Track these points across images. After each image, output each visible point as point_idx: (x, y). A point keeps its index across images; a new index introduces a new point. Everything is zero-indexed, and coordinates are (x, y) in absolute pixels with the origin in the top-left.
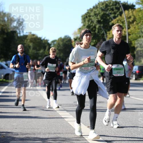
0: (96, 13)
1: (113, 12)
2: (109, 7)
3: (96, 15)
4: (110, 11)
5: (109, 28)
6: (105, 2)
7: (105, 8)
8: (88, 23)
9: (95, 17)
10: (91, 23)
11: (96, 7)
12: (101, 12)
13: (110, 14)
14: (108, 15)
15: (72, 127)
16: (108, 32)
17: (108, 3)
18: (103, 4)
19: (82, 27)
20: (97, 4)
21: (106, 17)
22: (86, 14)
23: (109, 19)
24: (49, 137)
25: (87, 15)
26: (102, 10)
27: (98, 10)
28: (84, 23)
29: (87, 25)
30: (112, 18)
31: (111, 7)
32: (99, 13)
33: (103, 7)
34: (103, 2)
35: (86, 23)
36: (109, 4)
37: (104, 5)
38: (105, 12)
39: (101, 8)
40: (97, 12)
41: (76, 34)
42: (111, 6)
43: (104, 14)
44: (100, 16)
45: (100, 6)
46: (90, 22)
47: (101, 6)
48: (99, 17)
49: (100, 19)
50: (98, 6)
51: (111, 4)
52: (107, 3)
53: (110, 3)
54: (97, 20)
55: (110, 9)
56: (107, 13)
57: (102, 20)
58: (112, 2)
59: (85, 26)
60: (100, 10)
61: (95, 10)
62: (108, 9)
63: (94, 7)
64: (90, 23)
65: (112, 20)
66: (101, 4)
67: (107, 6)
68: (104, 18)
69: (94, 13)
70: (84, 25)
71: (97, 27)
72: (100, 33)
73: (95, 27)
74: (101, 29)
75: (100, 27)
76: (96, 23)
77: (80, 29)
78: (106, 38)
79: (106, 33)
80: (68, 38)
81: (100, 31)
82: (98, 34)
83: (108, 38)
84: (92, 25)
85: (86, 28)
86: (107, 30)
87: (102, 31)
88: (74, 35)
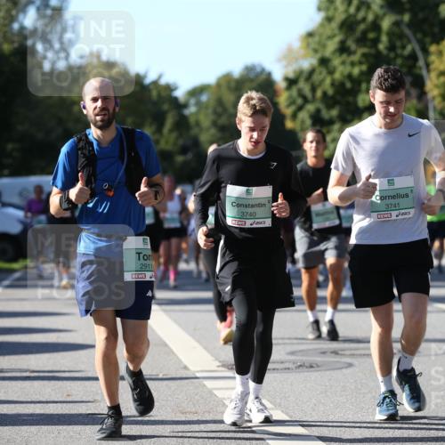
5: (436, 29)
8: (346, 11)
10: (358, 9)
16: (433, 48)
19: (322, 25)
28: (327, 9)
29: (340, 17)
35: (336, 9)
59: (335, 25)
64: (352, 10)
70: (329, 19)
71: (386, 24)
72: (399, 51)
73: (376, 26)
74: (401, 36)
75: (397, 24)
76: (382, 7)
77: (310, 35)
78: (424, 72)
79: (426, 52)
80: (258, 75)
81: (398, 44)
82: (392, 55)
83: (433, 75)
84: (364, 19)
85: (337, 31)
86: (428, 40)
87: (409, 42)
88: (284, 63)
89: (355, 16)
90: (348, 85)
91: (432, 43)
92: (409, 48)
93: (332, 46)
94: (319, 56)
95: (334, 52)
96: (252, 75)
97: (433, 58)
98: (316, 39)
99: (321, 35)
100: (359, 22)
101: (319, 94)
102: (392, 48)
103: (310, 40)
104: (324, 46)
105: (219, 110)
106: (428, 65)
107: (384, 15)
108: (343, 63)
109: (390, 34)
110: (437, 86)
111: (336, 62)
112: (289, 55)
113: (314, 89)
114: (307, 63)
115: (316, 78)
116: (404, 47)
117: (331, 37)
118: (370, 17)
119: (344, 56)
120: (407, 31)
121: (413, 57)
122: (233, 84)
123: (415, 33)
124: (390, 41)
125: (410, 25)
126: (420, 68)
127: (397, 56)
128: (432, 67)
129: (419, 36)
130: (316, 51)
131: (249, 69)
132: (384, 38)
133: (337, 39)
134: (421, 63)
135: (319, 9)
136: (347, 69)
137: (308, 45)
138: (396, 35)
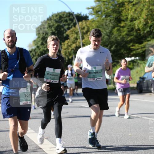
0: (50, 25)
1: (66, 23)
2: (63, 19)
3: (51, 27)
4: (64, 22)
5: (63, 39)
6: (58, 14)
7: (59, 20)
8: (43, 35)
9: (49, 29)
10: (45, 35)
11: (49, 19)
12: (55, 23)
13: (64, 26)
14: (62, 27)
16: (63, 43)
17: (62, 14)
18: (56, 16)
19: (37, 39)
20: (51, 16)
21: (60, 29)
22: (40, 26)
23: (64, 30)
24: (7, 150)
26: (56, 22)
27: (52, 22)
28: (38, 35)
29: (41, 37)
30: (66, 29)
31: (65, 19)
32: (53, 25)
33: (57, 19)
34: (57, 14)
35: (40, 35)
36: (62, 16)
37: (58, 17)
38: (59, 24)
39: (55, 20)
40: (52, 24)
41: (32, 46)
42: (65, 17)
43: (58, 26)
44: (54, 27)
45: (53, 18)
47: (55, 18)
48: (53, 29)
49: (54, 31)
50: (52, 18)
51: (65, 16)
52: (60, 14)
53: (64, 14)
54: (51, 31)
55: (64, 21)
56: (61, 24)
57: (56, 32)
58: (65, 14)
59: (40, 39)
60: (54, 22)
62: (62, 21)
63: (48, 19)
64: (44, 35)
65: (66, 31)
66: (55, 16)
68: (58, 29)
69: (48, 25)
70: (39, 37)
76: (51, 34)
77: (35, 41)
79: (61, 44)
83: (63, 49)
85: (41, 40)
86: (61, 42)
89: (45, 36)
90: (44, 52)
93: (40, 43)
94: (37, 46)
95: (40, 45)
97: (63, 46)
98: (36, 42)
101: (37, 54)
104: (38, 43)
106: (61, 47)
108: (42, 47)
110: (64, 52)
111: (41, 47)
112: (30, 46)
113: (36, 53)
114: (34, 47)
115: (36, 51)
117: (39, 41)
119: (43, 46)
128: (62, 48)
130: (36, 45)
133: (41, 42)
136: (43, 49)
137: (34, 43)
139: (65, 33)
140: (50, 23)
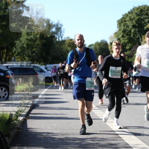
0: (131, 18)
1: (147, 17)
2: (144, 12)
3: (132, 20)
4: (144, 16)
5: (144, 32)
6: (139, 7)
7: (140, 13)
8: (124, 28)
9: (130, 22)
10: (126, 28)
11: (131, 12)
12: (136, 16)
13: (144, 19)
14: (143, 20)
15: (110, 128)
16: (143, 36)
17: (143, 8)
18: (138, 9)
19: (118, 31)
20: (132, 9)
21: (141, 22)
22: (121, 19)
23: (144, 23)
25: (123, 20)
26: (137, 15)
27: (133, 15)
28: (120, 28)
29: (122, 29)
30: (147, 22)
31: (146, 12)
32: (134, 18)
33: (138, 12)
34: (138, 7)
35: (121, 28)
36: (143, 10)
38: (140, 17)
39: (136, 13)
40: (133, 17)
41: (113, 39)
42: (146, 11)
43: (139, 19)
44: (135, 20)
45: (135, 11)
46: (126, 26)
47: (136, 11)
48: (134, 22)
49: (135, 24)
50: (133, 12)
51: (146, 9)
52: (141, 8)
53: (145, 8)
54: (132, 24)
55: (144, 14)
56: (142, 17)
57: (137, 25)
58: (146, 8)
59: (121, 31)
60: (135, 15)
61: (130, 15)
62: (142, 14)
63: (129, 13)
64: (125, 28)
65: (147, 24)
66: (136, 9)
67: (141, 11)
68: (139, 22)
69: (129, 18)
70: (120, 30)
71: (132, 31)
72: (135, 37)
73: (130, 31)
74: (136, 34)
75: (135, 31)
76: (131, 27)
77: (116, 33)
78: (141, 42)
79: (141, 37)
80: (104, 42)
81: (135, 35)
82: (134, 38)
83: (143, 42)
84: (128, 30)
85: (122, 32)
86: (142, 34)
87: (138, 35)
88: (110, 39)
90: (124, 44)
91: (142, 35)
92: (138, 36)
93: (121, 36)
94: (118, 38)
95: (121, 37)
96: (103, 42)
97: (143, 38)
98: (117, 34)
99: (118, 33)
100: (126, 31)
102: (134, 36)
103: (116, 34)
104: (119, 36)
105: (96, 50)
106: (142, 40)
107: (132, 29)
108: (123, 39)
109: (133, 33)
111: (121, 39)
116: (136, 36)
117: (120, 34)
118: (129, 29)
119: (123, 38)
120: (137, 33)
121: (138, 38)
122: (99, 44)
123: (139, 33)
124: (133, 35)
125: (138, 31)
126: (140, 41)
127: (135, 38)
129: (140, 33)
130: (117, 37)
131: (102, 41)
132: (132, 34)
133: (122, 34)
134: (140, 40)
135: (118, 27)
136: (124, 41)
137: (115, 35)
138: (135, 33)
139: (146, 26)
140: (131, 17)
